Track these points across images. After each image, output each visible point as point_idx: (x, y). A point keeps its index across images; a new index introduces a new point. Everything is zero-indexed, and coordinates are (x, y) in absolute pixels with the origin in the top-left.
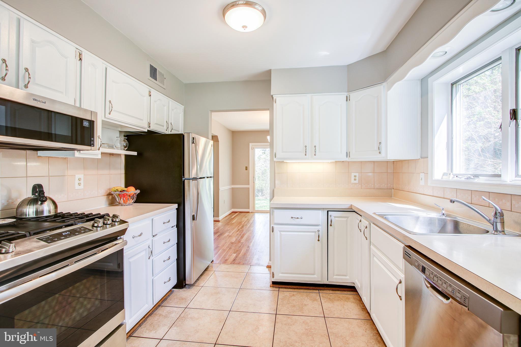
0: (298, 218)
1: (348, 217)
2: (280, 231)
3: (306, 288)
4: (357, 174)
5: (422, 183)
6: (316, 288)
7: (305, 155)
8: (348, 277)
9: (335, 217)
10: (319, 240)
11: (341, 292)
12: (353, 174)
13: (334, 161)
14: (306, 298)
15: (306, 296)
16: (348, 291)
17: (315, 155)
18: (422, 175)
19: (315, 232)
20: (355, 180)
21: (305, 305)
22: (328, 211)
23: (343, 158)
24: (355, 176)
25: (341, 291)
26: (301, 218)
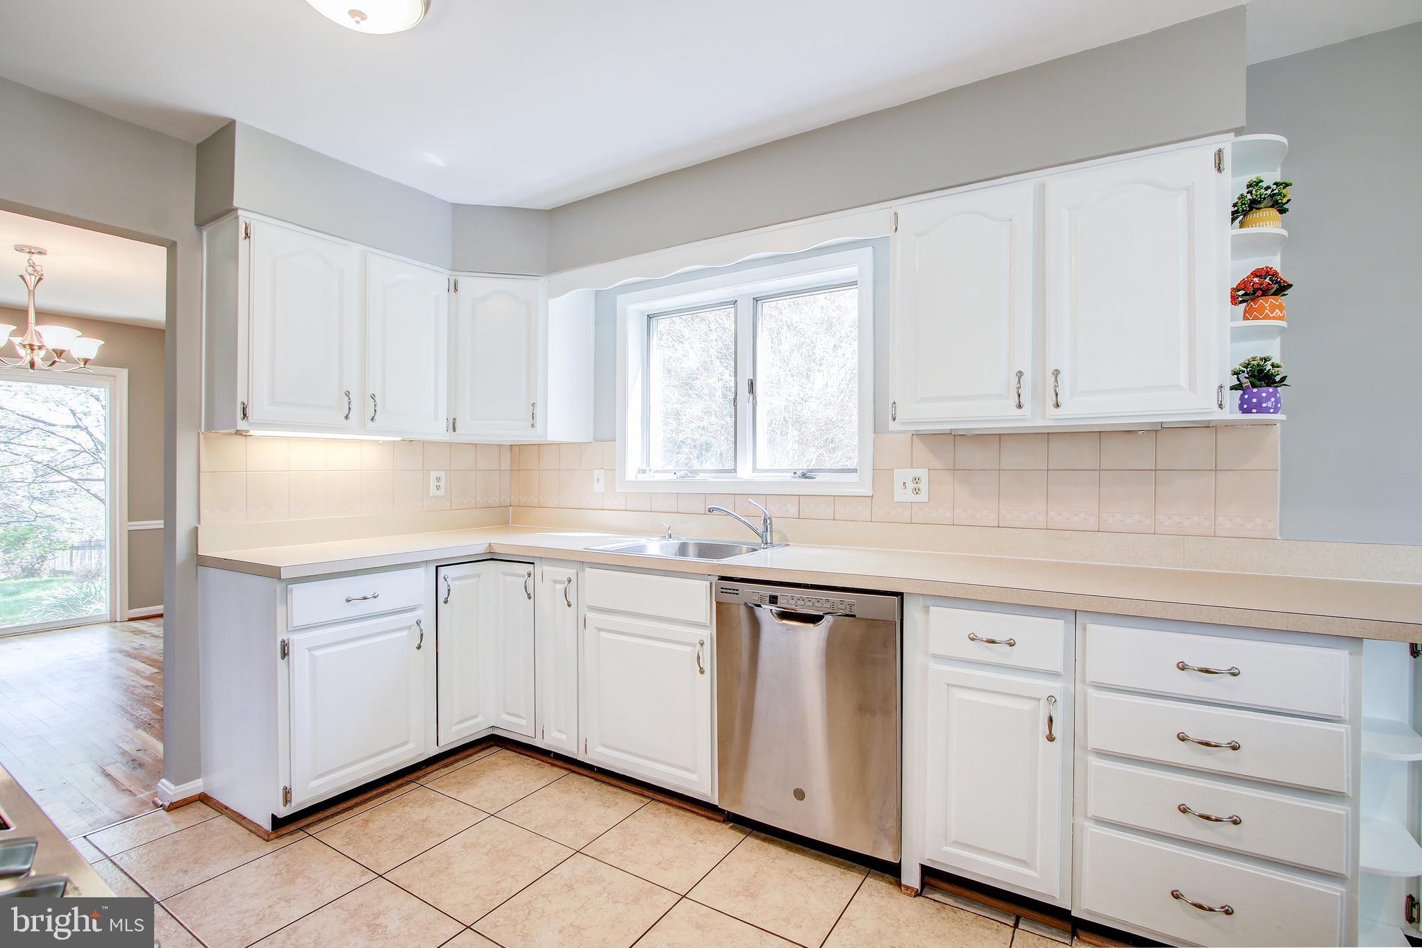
0: (365, 598)
1: (479, 576)
2: (310, 649)
3: (379, 791)
4: (442, 474)
5: (599, 488)
6: (406, 779)
7: (347, 417)
8: (480, 719)
9: (454, 579)
10: (419, 647)
11: (465, 761)
12: (433, 475)
13: (400, 439)
14: (407, 809)
15: (402, 805)
16: (476, 753)
17: (372, 419)
18: (599, 474)
19: (409, 628)
20: (438, 488)
21: (424, 821)
22: (437, 567)
23: (438, 431)
24: (438, 479)
25: (463, 759)
26: (375, 597)
